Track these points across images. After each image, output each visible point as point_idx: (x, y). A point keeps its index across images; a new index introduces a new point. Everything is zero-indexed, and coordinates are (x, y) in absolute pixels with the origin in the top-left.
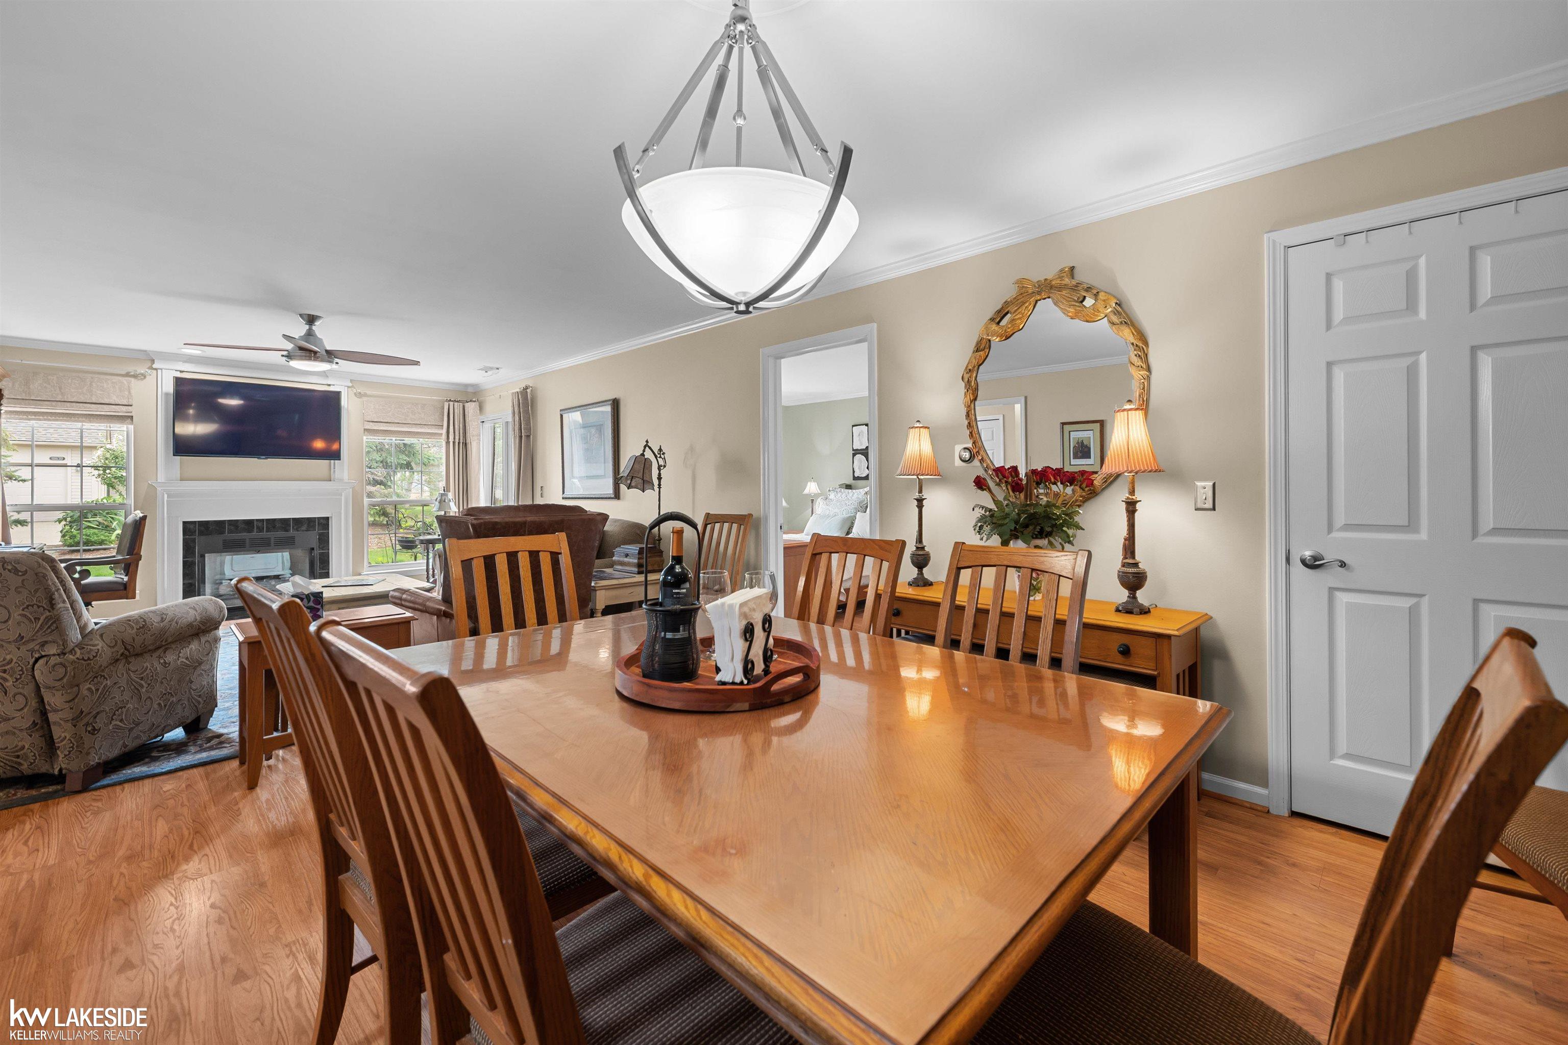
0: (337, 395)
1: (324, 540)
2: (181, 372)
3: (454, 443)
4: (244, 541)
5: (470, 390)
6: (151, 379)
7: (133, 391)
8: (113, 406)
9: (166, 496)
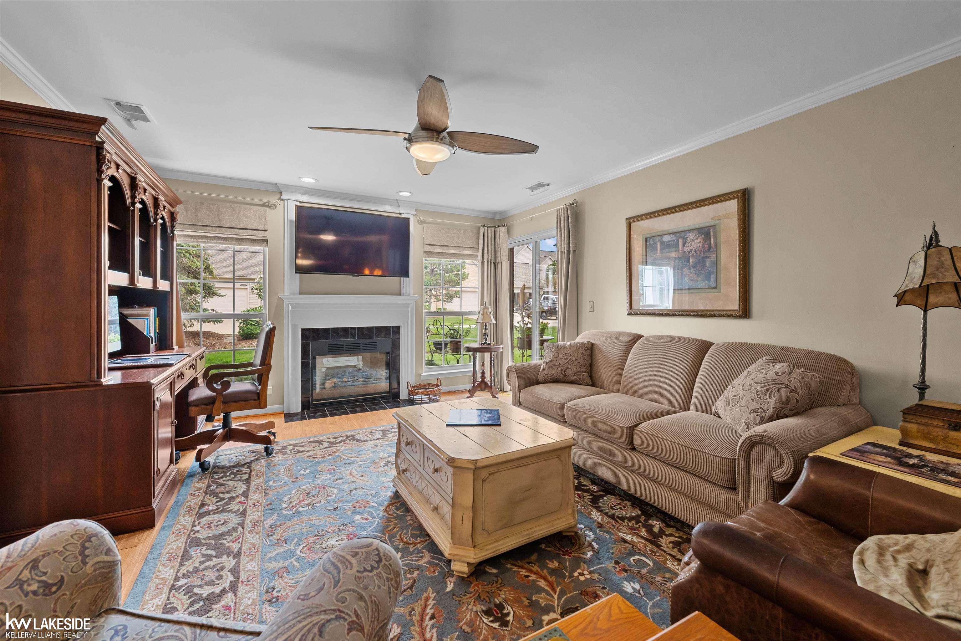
0: (407, 221)
1: (396, 346)
2: (301, 202)
3: (488, 262)
4: (342, 345)
5: (498, 217)
6: (280, 208)
7: (267, 218)
8: (255, 231)
9: (290, 307)
